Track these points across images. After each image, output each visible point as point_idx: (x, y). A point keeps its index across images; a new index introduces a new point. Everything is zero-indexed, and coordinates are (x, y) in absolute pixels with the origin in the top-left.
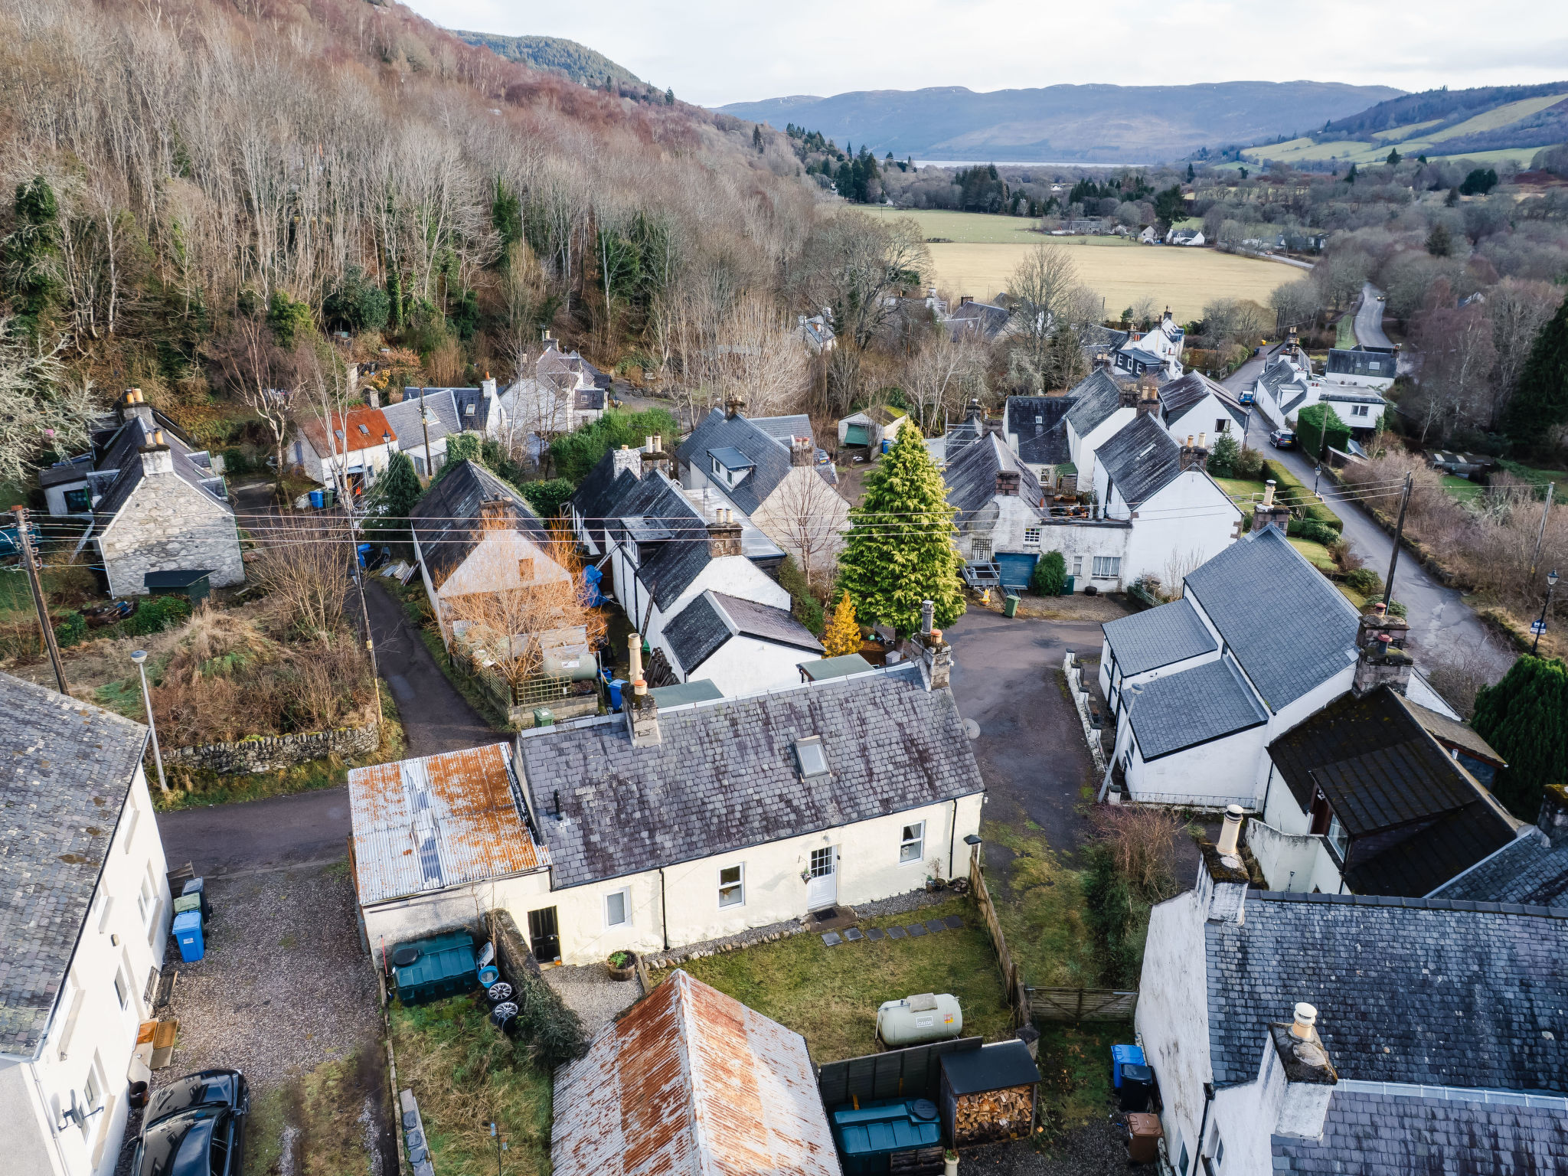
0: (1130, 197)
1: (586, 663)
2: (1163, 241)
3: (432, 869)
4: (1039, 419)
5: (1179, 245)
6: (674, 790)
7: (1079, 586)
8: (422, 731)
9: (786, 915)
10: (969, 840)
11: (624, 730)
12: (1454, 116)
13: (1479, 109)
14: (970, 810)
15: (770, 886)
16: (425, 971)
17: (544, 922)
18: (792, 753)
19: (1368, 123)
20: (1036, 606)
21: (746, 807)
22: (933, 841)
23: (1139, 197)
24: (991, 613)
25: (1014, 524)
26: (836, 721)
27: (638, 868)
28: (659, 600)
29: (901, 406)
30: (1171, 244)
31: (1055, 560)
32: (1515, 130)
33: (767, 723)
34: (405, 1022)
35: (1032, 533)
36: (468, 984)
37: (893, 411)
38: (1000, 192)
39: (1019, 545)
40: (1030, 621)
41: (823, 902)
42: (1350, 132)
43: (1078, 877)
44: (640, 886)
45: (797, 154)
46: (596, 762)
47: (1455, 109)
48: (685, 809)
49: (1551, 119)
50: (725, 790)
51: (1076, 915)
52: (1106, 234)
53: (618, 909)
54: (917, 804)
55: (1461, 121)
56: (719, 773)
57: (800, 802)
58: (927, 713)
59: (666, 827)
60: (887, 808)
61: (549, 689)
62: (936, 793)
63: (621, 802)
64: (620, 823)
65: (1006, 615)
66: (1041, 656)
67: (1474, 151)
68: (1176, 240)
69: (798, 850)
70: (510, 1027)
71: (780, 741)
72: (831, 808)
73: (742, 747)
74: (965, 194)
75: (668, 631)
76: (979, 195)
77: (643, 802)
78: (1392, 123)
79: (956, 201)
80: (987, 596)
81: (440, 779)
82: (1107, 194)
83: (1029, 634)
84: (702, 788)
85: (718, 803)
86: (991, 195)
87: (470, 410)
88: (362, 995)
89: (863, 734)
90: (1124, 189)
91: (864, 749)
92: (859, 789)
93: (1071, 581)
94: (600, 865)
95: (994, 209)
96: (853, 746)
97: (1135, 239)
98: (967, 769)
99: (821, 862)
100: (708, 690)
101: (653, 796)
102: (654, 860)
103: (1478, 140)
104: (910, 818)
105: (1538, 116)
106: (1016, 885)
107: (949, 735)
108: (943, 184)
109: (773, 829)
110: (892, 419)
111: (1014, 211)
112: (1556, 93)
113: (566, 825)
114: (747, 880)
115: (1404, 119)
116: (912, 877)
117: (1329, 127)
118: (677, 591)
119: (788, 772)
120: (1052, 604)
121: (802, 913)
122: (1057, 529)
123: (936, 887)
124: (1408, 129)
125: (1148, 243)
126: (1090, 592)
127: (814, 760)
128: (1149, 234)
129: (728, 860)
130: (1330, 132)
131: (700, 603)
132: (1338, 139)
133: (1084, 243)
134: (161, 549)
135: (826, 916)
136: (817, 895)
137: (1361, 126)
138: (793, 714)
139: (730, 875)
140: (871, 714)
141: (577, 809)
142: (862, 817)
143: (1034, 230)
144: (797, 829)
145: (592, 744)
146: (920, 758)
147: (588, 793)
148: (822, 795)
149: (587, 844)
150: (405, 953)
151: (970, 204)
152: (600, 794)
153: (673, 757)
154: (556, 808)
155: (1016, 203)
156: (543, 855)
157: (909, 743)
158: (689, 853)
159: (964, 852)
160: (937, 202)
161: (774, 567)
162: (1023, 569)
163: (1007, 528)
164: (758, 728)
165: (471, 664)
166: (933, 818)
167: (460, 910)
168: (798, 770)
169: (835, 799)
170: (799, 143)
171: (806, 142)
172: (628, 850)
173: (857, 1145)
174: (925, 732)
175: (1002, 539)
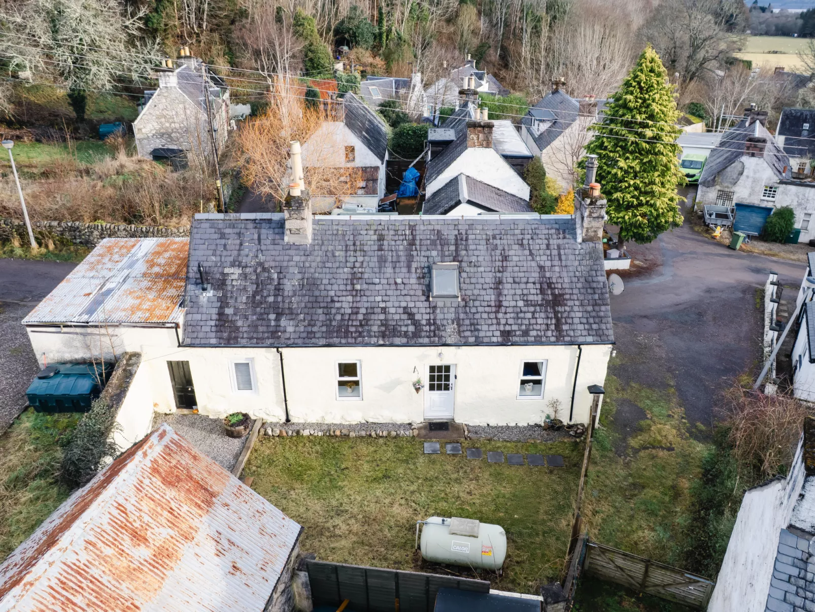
3: (92, 308)
4: (806, 126)
6: (310, 285)
7: (803, 238)
9: (401, 417)
10: (594, 390)
11: (280, 227)
14: (597, 360)
15: (388, 388)
17: (182, 374)
18: (426, 275)
20: (760, 247)
21: (370, 311)
22: (555, 383)
24: (720, 244)
25: (755, 181)
26: (479, 253)
27: (257, 342)
29: (699, 117)
31: (786, 214)
33: (412, 243)
34: (27, 423)
35: (770, 190)
39: (758, 199)
40: (750, 254)
41: (439, 414)
43: (701, 450)
44: (261, 359)
46: (249, 248)
48: (315, 302)
50: (355, 293)
51: (685, 484)
53: (244, 377)
54: (538, 342)
56: (355, 277)
57: (422, 317)
58: (572, 262)
59: (292, 314)
60: (507, 339)
62: (560, 339)
63: (260, 285)
64: (253, 302)
65: (732, 247)
66: (750, 278)
71: (419, 261)
72: (451, 328)
73: (382, 261)
75: (427, 202)
77: (278, 289)
80: (718, 232)
81: (158, 253)
83: (746, 262)
84: (335, 287)
85: (346, 303)
89: (502, 270)
91: (499, 283)
92: (483, 316)
93: (798, 232)
94: (227, 334)
96: (489, 278)
98: (600, 319)
99: (440, 378)
101: (289, 286)
102: (275, 340)
104: (533, 354)
106: (634, 442)
107: (590, 285)
109: (389, 335)
113: (209, 295)
114: (363, 375)
116: (530, 412)
118: (439, 173)
119: (419, 290)
120: (776, 248)
121: (418, 419)
122: (793, 188)
123: (554, 426)
126: (813, 244)
127: (447, 283)
129: (348, 355)
131: (453, 182)
135: (437, 427)
136: (430, 407)
138: (439, 240)
139: (348, 369)
140: (515, 253)
141: (221, 284)
142: (478, 343)
144: (413, 339)
145: (251, 234)
146: (553, 300)
147: (234, 273)
148: (446, 315)
149: (221, 314)
152: (245, 276)
153: (318, 257)
154: (201, 280)
156: (176, 314)
157: (546, 285)
158: (307, 340)
159: (585, 401)
160: (782, 31)
161: (522, 165)
162: (757, 220)
163: (749, 183)
164: (402, 246)
166: (555, 358)
168: (429, 288)
169: (458, 321)
172: (254, 327)
174: (565, 278)
175: (744, 192)
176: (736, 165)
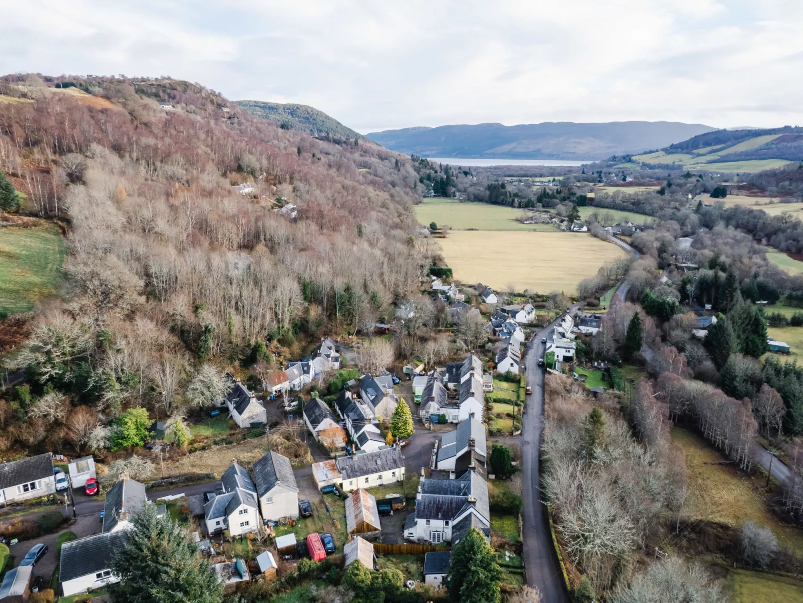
0: (564, 199)
1: (343, 445)
2: (570, 230)
3: (327, 477)
4: (454, 370)
5: (576, 231)
6: (359, 466)
7: (449, 421)
8: (316, 458)
9: (375, 485)
10: (403, 474)
11: (352, 458)
12: (729, 143)
13: (741, 140)
14: (403, 470)
15: (372, 480)
16: (328, 490)
17: (341, 485)
18: (376, 461)
19: (690, 145)
20: (438, 426)
21: (369, 469)
22: (397, 474)
23: (569, 198)
24: (426, 429)
26: (383, 456)
27: (354, 477)
28: (356, 432)
29: (421, 361)
30: (573, 231)
31: (443, 416)
32: (757, 150)
33: (372, 456)
34: (325, 496)
35: (438, 410)
36: (332, 492)
37: (418, 363)
38: (506, 196)
39: (435, 413)
40: (434, 431)
42: (682, 149)
44: (354, 480)
45: (415, 170)
46: (348, 462)
47: (730, 140)
48: (360, 469)
49: (773, 146)
50: (366, 466)
52: (548, 223)
53: (351, 483)
54: (394, 468)
55: (733, 145)
56: (365, 464)
57: (377, 468)
58: (397, 455)
59: (358, 471)
60: (390, 469)
61: (337, 449)
62: (397, 467)
63: (352, 468)
64: (352, 471)
65: (429, 429)
66: (432, 440)
67: (738, 160)
68: (575, 229)
69: (376, 475)
70: (339, 496)
71: (374, 459)
72: (381, 469)
73: (369, 460)
74: (490, 196)
75: (358, 438)
76: (497, 197)
78: (701, 145)
79: (487, 198)
80: (426, 425)
81: (325, 465)
82: (555, 197)
83: (432, 434)
84: (363, 466)
85: (365, 469)
86: (502, 197)
87: (305, 368)
88: (319, 494)
89: (387, 458)
90: (562, 195)
91: (387, 460)
92: (385, 466)
93: (447, 420)
94: (349, 477)
95: (503, 203)
96: (385, 460)
97: (559, 227)
98: (402, 463)
99: (380, 477)
100: (364, 451)
101: (356, 467)
102: (356, 476)
103: (740, 155)
104: (393, 471)
105: (767, 144)
106: (409, 481)
107: (400, 458)
108: (482, 189)
109: (373, 472)
110: (417, 366)
111: (511, 205)
112: (775, 134)
113: (344, 471)
114: (369, 480)
115: (707, 144)
116: (394, 480)
117: (672, 146)
118: (359, 431)
119: (375, 464)
120: (441, 426)
121: (377, 484)
122: (444, 409)
123: (398, 481)
124: (709, 149)
125: (564, 231)
126: (452, 423)
127: (379, 462)
128: (564, 225)
129: (366, 476)
130: (673, 149)
131: (363, 433)
132: (677, 153)
133: (535, 230)
134: (251, 418)
135: (381, 485)
136: (379, 482)
137: (687, 147)
138: (376, 455)
139: (367, 479)
140: (388, 455)
141: (346, 469)
142: (386, 470)
143: (517, 220)
144: (376, 472)
145: (348, 460)
146: (395, 462)
147: (347, 467)
148: (380, 467)
149: (347, 474)
150: (324, 488)
151: (493, 200)
152: (349, 467)
153: (359, 462)
154: (343, 469)
155: (513, 201)
156: (341, 475)
157: (394, 459)
158: (361, 475)
159: (402, 476)
160: (477, 199)
161: (377, 426)
162: (437, 417)
163: (433, 408)
165: (323, 445)
166: (397, 471)
167: (331, 482)
168: (377, 463)
169: (382, 467)
170: (417, 164)
171: (420, 164)
172: (353, 475)
173: (380, 509)
174: (396, 458)
175: (432, 411)
176: (428, 404)
